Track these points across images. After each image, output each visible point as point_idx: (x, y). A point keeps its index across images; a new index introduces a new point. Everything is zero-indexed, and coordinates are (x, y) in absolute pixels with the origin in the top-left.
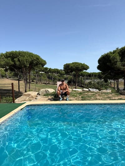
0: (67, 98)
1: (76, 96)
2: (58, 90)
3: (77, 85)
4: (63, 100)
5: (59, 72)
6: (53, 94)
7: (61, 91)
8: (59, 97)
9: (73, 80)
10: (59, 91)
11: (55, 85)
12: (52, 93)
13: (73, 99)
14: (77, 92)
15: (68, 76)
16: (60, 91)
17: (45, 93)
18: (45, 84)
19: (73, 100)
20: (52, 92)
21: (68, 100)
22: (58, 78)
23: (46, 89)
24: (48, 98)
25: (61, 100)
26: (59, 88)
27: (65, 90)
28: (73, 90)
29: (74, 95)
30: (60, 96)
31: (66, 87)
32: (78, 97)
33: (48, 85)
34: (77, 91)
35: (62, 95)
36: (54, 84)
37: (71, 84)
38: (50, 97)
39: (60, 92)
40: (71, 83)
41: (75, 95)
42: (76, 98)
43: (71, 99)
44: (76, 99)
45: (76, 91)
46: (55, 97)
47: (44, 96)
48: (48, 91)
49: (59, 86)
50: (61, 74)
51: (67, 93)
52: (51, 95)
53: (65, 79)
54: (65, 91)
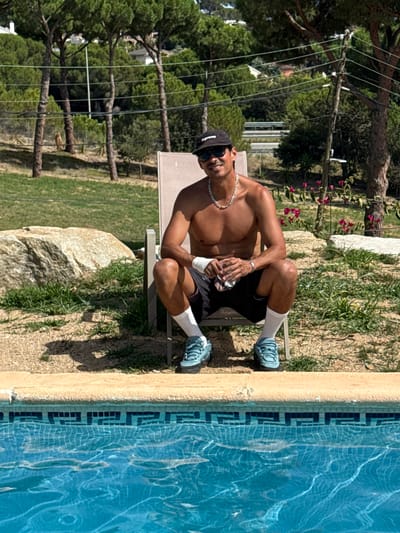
0: (260, 344)
1: (365, 321)
2: (167, 253)
3: (383, 182)
4: (219, 359)
5: (189, 23)
6: (113, 285)
7: (201, 262)
8: (178, 331)
9: (346, 128)
10: (171, 264)
11: (132, 181)
12: (103, 276)
13: (333, 348)
14: (385, 269)
15: (287, 74)
16: (184, 263)
17: (18, 275)
18: (26, 159)
19: (328, 363)
20: (105, 263)
21: (271, 361)
22: (169, 92)
23: (37, 234)
24: (55, 336)
25: (197, 357)
26: (182, 226)
27: (247, 255)
28: (331, 253)
29: (344, 308)
30: (188, 318)
31: (259, 221)
32: (388, 330)
33: (59, 174)
34: (385, 259)
35: (213, 309)
36: (125, 169)
37: (317, 169)
38: (75, 326)
39: (189, 280)
40: (318, 157)
41: (357, 304)
42: (361, 339)
43: (311, 348)
44: (363, 356)
45: (364, 255)
46: (126, 322)
47: (16, 313)
48: (51, 250)
49: (178, 206)
50: (204, 52)
51: (262, 289)
52: (92, 296)
53: (257, 111)
54: (241, 267)
